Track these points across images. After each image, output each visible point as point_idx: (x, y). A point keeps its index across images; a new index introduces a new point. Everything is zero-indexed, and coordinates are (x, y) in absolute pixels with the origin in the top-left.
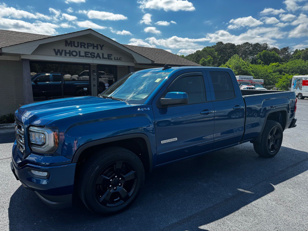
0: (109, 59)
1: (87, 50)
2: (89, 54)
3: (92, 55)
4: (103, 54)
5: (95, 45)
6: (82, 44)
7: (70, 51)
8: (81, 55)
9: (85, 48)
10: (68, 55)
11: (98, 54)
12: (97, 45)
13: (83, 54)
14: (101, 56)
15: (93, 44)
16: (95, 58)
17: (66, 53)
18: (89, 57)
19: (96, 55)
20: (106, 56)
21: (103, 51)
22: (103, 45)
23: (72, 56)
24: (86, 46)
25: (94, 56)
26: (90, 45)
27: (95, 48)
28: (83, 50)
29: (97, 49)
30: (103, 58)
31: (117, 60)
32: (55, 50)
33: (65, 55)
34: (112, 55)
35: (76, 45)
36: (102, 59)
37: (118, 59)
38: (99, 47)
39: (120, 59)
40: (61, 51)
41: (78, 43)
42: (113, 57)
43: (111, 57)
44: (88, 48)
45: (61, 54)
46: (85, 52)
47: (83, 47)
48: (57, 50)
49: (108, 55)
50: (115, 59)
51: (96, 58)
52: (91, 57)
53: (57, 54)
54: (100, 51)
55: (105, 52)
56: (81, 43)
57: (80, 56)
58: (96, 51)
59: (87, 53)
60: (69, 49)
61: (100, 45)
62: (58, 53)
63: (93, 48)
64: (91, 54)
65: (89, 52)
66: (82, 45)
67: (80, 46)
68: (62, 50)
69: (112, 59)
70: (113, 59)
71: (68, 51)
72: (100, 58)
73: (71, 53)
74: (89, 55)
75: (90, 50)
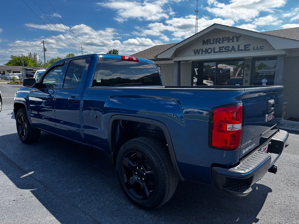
0: (245, 50)
1: (221, 45)
2: (223, 49)
3: (227, 49)
4: (239, 46)
5: (231, 38)
6: (218, 40)
7: (206, 49)
8: (216, 51)
9: (220, 43)
10: (204, 53)
11: (233, 47)
12: (233, 37)
13: (217, 50)
14: (236, 48)
15: (229, 37)
16: (229, 52)
17: (202, 51)
18: (223, 52)
19: (230, 49)
20: (242, 47)
21: (238, 43)
22: (240, 36)
23: (207, 54)
24: (221, 41)
25: (229, 50)
26: (225, 39)
27: (231, 41)
28: (217, 46)
29: (233, 41)
30: (239, 50)
31: (257, 49)
32: (194, 50)
33: (202, 53)
34: (250, 45)
35: (212, 42)
36: (237, 52)
37: (259, 48)
38: (235, 39)
39: (261, 48)
40: (199, 50)
41: (214, 39)
42: (251, 48)
43: (248, 47)
44: (223, 43)
45: (198, 54)
46: (220, 48)
47: (218, 42)
48: (195, 50)
49: (245, 46)
50: (254, 49)
51: (231, 51)
52: (225, 51)
53: (195, 54)
54: (235, 44)
55: (242, 44)
56: (217, 39)
57: (214, 52)
58: (231, 44)
60: (206, 47)
61: (236, 37)
62: (196, 52)
63: (228, 42)
64: (225, 49)
65: (223, 47)
66: (217, 41)
67: (215, 43)
68: (200, 50)
69: (249, 50)
70: (252, 50)
71: (204, 50)
72: (235, 51)
73: (206, 51)
74: (224, 50)
75: (225, 44)
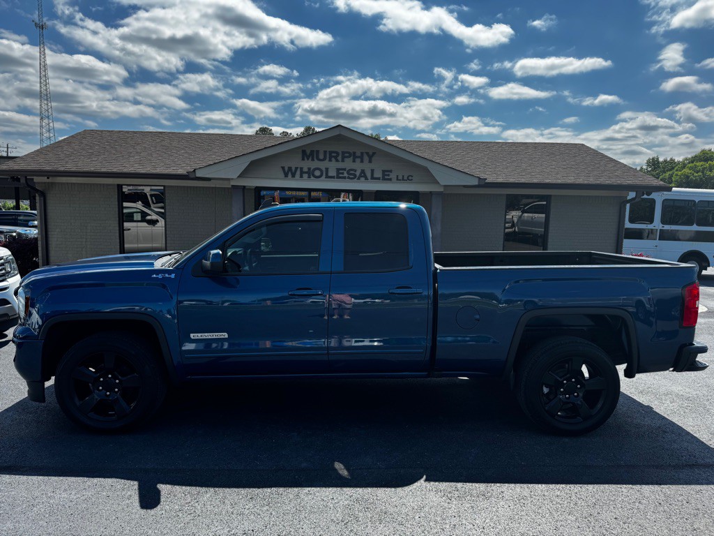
0: (384, 179)
1: (340, 165)
2: (345, 172)
3: (351, 174)
4: (372, 171)
5: (358, 154)
6: (333, 154)
7: (309, 169)
8: (330, 174)
9: (337, 161)
10: (305, 176)
11: (363, 171)
12: (362, 153)
13: (332, 173)
14: (369, 175)
15: (354, 153)
16: (355, 180)
17: (302, 173)
18: (344, 178)
19: (358, 174)
20: (378, 174)
21: (372, 166)
22: (374, 153)
23: (312, 178)
24: (340, 158)
25: (355, 176)
26: (348, 155)
27: (358, 160)
28: (333, 166)
29: (362, 161)
30: (373, 178)
31: (403, 180)
32: (283, 168)
33: (301, 176)
34: (391, 171)
35: (321, 157)
36: (370, 180)
37: (405, 178)
38: (366, 158)
39: (409, 179)
40: (293, 169)
41: (325, 152)
42: (393, 176)
43: (388, 175)
44: (343, 161)
45: (293, 176)
46: (338, 170)
47: (333, 159)
48: (286, 169)
49: (384, 171)
50: (397, 179)
51: (359, 179)
52: (349, 178)
53: (286, 175)
54: (367, 167)
55: (378, 167)
56: (331, 153)
57: (327, 177)
58: (358, 166)
59: (341, 171)
60: (306, 165)
61: (367, 153)
62: (289, 173)
63: (354, 161)
64: (348, 173)
65: (345, 169)
66: (333, 156)
67: (328, 159)
68: (296, 168)
69: (390, 179)
70: (394, 180)
71: (305, 169)
72: (366, 179)
73: (311, 174)
74: (346, 175)
75: (348, 164)
